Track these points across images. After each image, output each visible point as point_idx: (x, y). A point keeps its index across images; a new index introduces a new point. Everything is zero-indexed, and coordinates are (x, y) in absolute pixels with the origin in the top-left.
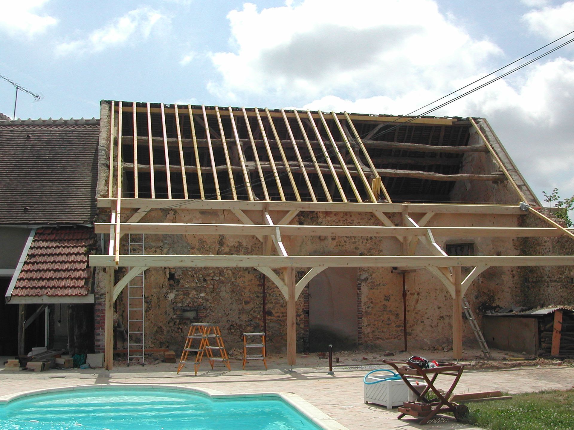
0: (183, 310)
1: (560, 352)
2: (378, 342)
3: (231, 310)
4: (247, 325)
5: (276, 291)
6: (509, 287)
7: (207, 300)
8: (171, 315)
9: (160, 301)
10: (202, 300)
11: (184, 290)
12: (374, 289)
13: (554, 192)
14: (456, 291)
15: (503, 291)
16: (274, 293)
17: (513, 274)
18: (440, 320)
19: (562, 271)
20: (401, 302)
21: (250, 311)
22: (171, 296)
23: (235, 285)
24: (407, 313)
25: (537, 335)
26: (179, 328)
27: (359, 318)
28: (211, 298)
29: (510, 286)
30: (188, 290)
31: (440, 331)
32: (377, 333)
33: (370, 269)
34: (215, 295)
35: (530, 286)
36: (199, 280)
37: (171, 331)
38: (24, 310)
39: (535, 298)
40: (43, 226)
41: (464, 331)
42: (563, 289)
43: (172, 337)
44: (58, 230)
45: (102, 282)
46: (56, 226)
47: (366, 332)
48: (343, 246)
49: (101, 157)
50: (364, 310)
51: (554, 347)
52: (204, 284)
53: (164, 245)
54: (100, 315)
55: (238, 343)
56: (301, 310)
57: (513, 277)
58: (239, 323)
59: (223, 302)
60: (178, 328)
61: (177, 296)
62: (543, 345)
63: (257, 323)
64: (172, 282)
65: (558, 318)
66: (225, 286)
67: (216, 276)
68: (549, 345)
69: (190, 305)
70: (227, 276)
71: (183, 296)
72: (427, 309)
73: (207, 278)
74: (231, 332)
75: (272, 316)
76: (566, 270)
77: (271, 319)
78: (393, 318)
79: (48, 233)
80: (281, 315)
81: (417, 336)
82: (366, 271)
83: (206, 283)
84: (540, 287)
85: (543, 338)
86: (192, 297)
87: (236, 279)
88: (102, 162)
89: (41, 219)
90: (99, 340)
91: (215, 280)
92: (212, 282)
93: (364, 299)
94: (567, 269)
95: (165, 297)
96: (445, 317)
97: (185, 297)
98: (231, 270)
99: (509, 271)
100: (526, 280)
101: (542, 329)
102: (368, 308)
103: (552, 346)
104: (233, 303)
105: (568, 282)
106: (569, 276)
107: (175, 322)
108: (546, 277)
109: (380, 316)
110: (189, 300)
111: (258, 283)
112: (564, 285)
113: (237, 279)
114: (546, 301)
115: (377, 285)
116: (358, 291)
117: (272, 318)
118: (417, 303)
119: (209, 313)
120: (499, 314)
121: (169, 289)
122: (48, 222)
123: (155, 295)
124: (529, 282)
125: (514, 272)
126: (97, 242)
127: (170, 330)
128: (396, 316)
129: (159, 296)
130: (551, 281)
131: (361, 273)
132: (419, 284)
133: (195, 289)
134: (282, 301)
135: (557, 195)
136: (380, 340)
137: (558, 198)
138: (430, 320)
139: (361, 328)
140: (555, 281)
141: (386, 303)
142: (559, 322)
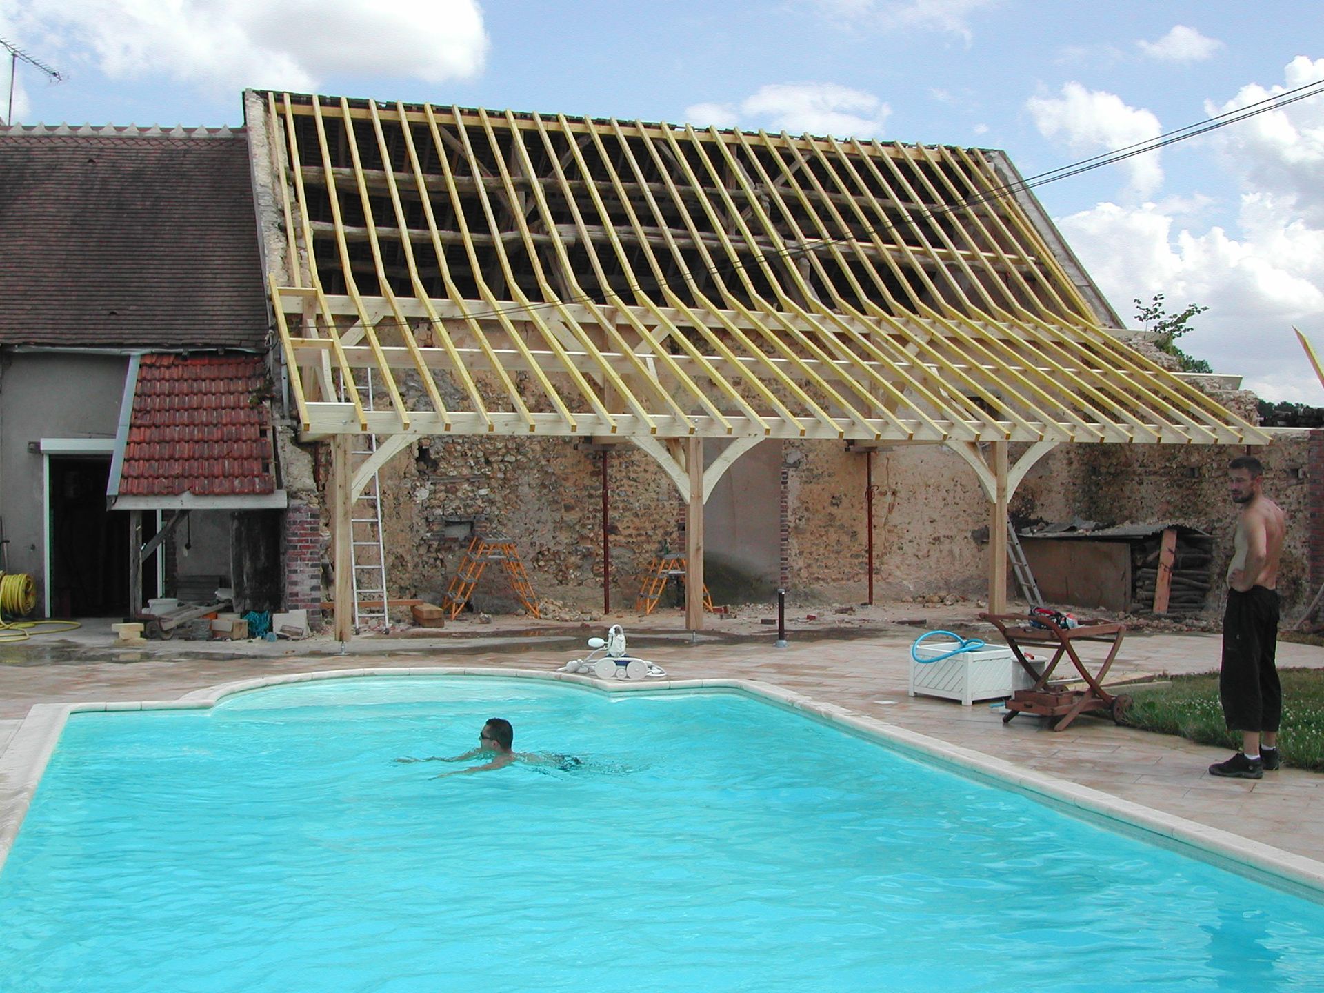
0: (446, 522)
1: (1169, 607)
2: (817, 586)
3: (538, 522)
4: (569, 553)
5: (626, 485)
6: (1062, 484)
7: (492, 502)
8: (422, 532)
9: (400, 504)
10: (483, 502)
11: (446, 481)
12: (811, 482)
13: (1155, 302)
14: (998, 488)
15: (1050, 491)
16: (623, 489)
17: (1070, 459)
18: (934, 544)
19: (1172, 454)
20: (862, 508)
21: (576, 524)
22: (423, 494)
23: (547, 472)
24: (873, 530)
25: (1129, 575)
26: (438, 558)
27: (783, 540)
28: (501, 499)
29: (1064, 482)
30: (454, 483)
31: (933, 566)
32: (815, 569)
33: (805, 443)
34: (508, 491)
35: (1103, 481)
36: (477, 463)
37: (421, 565)
38: (141, 522)
39: (1111, 505)
40: (154, 350)
41: (977, 567)
42: (1172, 489)
43: (424, 576)
44: (185, 358)
45: (294, 467)
46: (182, 350)
47: (796, 567)
48: (754, 397)
49: (266, 209)
50: (792, 525)
51: (1160, 598)
52: (487, 470)
53: (408, 390)
54: (299, 532)
55: (552, 589)
56: (673, 523)
57: (1070, 463)
58: (554, 549)
59: (523, 508)
60: (436, 559)
61: (433, 493)
62: (1141, 593)
63: (588, 549)
64: (422, 465)
65: (1169, 542)
66: (528, 474)
67: (511, 455)
68: (1150, 593)
69: (459, 512)
70: (530, 455)
71: (445, 495)
72: (909, 523)
73: (492, 459)
74: (539, 566)
75: (616, 535)
76: (1179, 452)
77: (616, 540)
78: (846, 539)
79: (166, 364)
80: (634, 533)
81: (890, 575)
82: (798, 447)
83: (490, 468)
84: (1123, 484)
85: (1139, 579)
86: (463, 496)
87: (548, 461)
88: (269, 219)
89: (149, 336)
90: (295, 583)
91: (509, 462)
92: (502, 466)
93: (792, 502)
94: (1182, 451)
95: (411, 496)
96: (942, 539)
97: (450, 495)
98: (539, 442)
99: (1062, 452)
100: (1095, 470)
101: (1139, 564)
102: (800, 520)
103: (1157, 597)
104: (542, 509)
105: (1182, 475)
106: (1185, 464)
107: (430, 546)
108: (1136, 465)
109: (821, 536)
110: (457, 503)
111: (591, 468)
112: (1175, 481)
113: (551, 461)
114: (1134, 511)
115: (816, 476)
116: (782, 486)
117: (618, 538)
118: (890, 511)
119: (496, 528)
120: (1050, 535)
121: (418, 480)
122: (165, 341)
123: (389, 492)
124: (1100, 474)
125: (1072, 455)
126: (271, 382)
127: (420, 562)
128: (852, 537)
129: (398, 493)
130: (1148, 473)
131: (788, 451)
132: (895, 475)
133: (468, 480)
134: (637, 504)
135: (1160, 309)
136: (822, 583)
137: (1161, 315)
138: (915, 544)
139: (786, 559)
140: (1155, 473)
141: (834, 510)
142: (1170, 550)
